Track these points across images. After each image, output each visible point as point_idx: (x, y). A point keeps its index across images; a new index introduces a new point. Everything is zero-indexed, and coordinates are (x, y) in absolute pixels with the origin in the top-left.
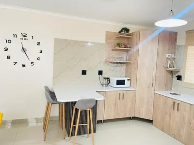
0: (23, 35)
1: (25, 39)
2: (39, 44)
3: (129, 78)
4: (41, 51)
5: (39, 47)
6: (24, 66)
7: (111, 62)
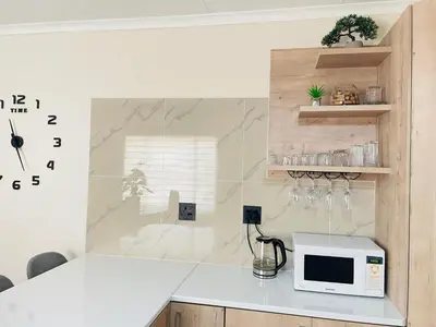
0: (18, 98)
1: (20, 110)
2: (52, 121)
3: (380, 253)
4: (59, 142)
5: (54, 131)
6: (16, 186)
7: (293, 174)
